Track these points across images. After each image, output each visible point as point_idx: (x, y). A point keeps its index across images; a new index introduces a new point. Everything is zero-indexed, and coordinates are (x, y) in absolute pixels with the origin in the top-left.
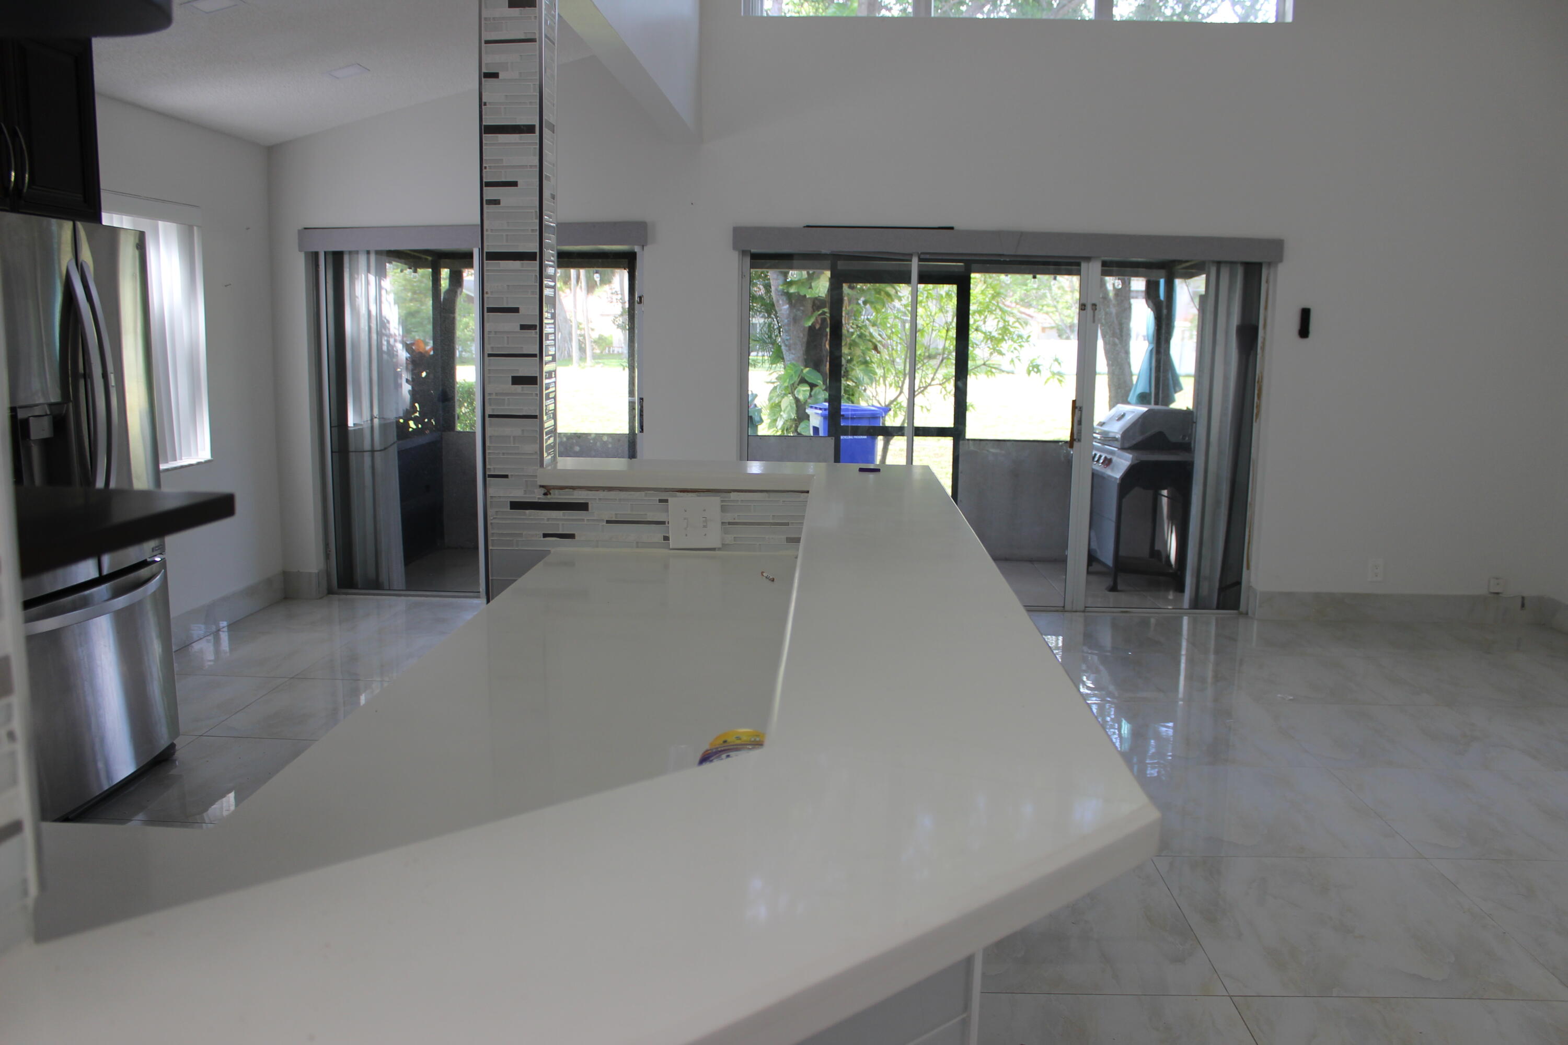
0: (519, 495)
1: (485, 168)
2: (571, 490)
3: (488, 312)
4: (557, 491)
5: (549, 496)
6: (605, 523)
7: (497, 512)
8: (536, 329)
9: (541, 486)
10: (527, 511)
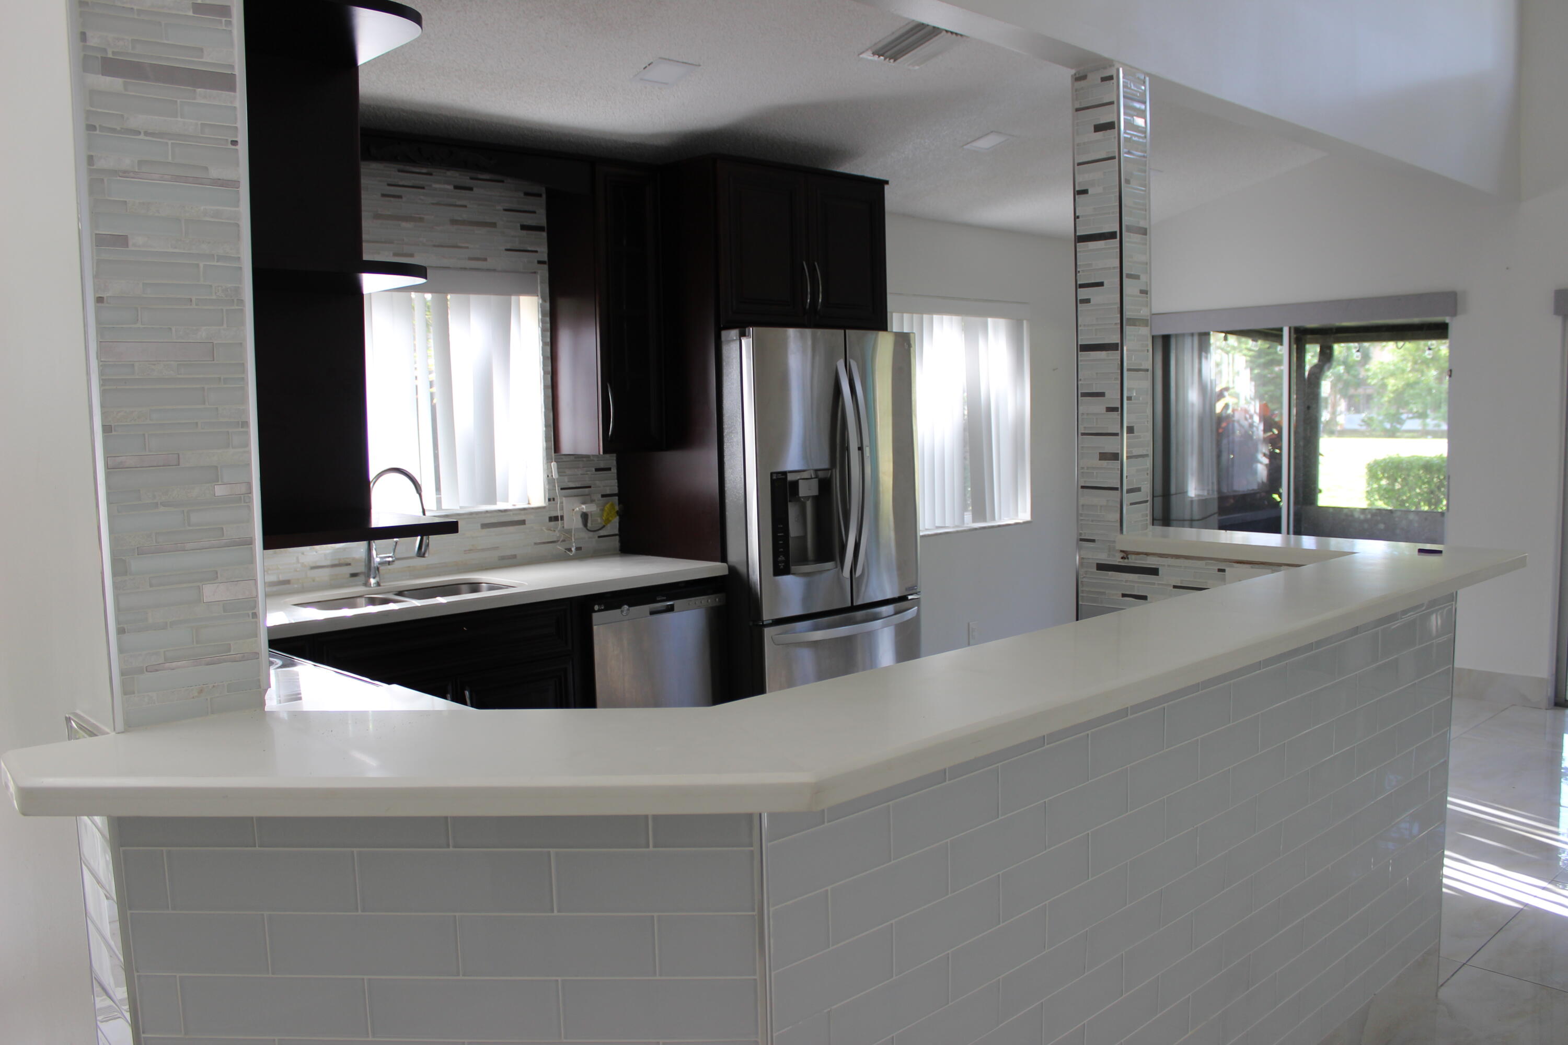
0: (1104, 558)
1: (1079, 272)
2: (1145, 556)
3: (1081, 397)
4: (1133, 556)
5: (1126, 560)
6: (1172, 588)
7: (1087, 571)
8: (1118, 411)
9: (1121, 551)
10: (1110, 573)
